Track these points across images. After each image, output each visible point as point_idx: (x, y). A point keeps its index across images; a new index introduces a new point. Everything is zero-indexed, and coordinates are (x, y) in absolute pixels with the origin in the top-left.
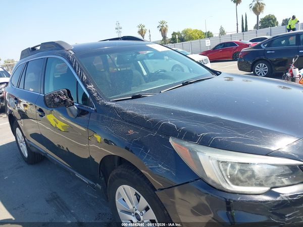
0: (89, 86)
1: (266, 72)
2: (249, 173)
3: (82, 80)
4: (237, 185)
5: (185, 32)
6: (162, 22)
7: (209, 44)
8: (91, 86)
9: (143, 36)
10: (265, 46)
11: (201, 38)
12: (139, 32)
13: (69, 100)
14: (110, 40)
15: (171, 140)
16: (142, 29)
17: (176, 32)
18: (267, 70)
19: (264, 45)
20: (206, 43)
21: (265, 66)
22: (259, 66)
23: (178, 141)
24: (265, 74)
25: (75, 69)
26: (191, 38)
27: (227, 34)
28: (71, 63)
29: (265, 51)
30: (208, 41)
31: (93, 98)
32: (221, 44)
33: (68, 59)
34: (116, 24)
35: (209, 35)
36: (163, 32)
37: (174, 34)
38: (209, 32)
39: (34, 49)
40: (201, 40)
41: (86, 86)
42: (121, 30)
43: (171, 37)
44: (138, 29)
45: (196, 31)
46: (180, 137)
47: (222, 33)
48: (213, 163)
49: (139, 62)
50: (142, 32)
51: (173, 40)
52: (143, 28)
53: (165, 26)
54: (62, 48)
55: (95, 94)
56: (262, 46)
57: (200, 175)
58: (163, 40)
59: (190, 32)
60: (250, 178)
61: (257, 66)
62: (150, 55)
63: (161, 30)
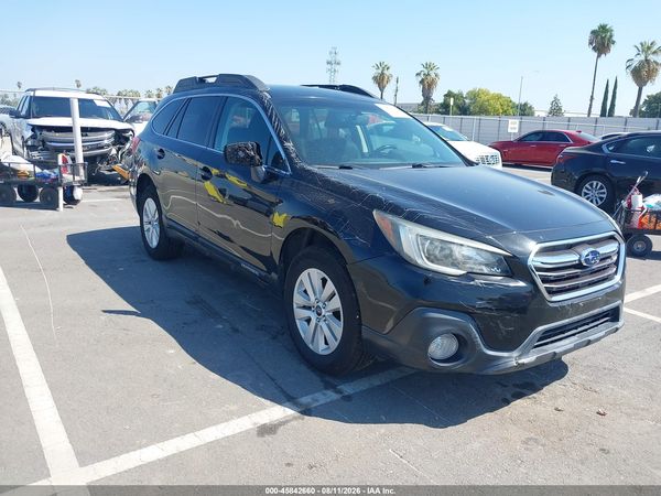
0: (286, 144)
1: (601, 199)
2: (447, 252)
3: (278, 135)
4: (432, 262)
5: (474, 95)
6: (429, 66)
7: (513, 128)
8: (289, 145)
9: (382, 89)
10: (611, 148)
11: (505, 113)
12: (375, 78)
13: (258, 157)
14: (320, 86)
15: (374, 213)
16: (382, 73)
17: (455, 91)
18: (605, 196)
19: (608, 146)
20: (510, 126)
21: (601, 188)
22: (591, 185)
23: (382, 213)
24: (600, 203)
25: (270, 118)
26: (483, 111)
27: (566, 115)
28: (266, 110)
29: (608, 158)
30: (515, 123)
31: (290, 159)
32: (536, 133)
33: (262, 103)
34: (331, 53)
35: (524, 110)
36: (427, 86)
37: (449, 95)
38: (526, 104)
39: (202, 80)
40: (504, 118)
41: (282, 143)
42: (337, 67)
43: (442, 101)
44: (374, 72)
45: (499, 97)
46: (385, 211)
47: (556, 110)
48: (412, 237)
49: (358, 127)
50: (380, 81)
51: (444, 109)
52: (385, 72)
53: (433, 76)
54: (254, 87)
55: (293, 155)
56: (604, 147)
57: (397, 249)
58: (422, 104)
59: (484, 98)
60: (446, 257)
61: (587, 185)
62: (386, 129)
63: (422, 82)
